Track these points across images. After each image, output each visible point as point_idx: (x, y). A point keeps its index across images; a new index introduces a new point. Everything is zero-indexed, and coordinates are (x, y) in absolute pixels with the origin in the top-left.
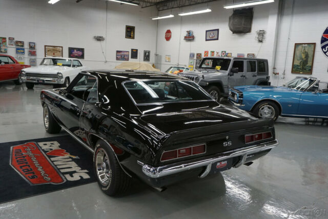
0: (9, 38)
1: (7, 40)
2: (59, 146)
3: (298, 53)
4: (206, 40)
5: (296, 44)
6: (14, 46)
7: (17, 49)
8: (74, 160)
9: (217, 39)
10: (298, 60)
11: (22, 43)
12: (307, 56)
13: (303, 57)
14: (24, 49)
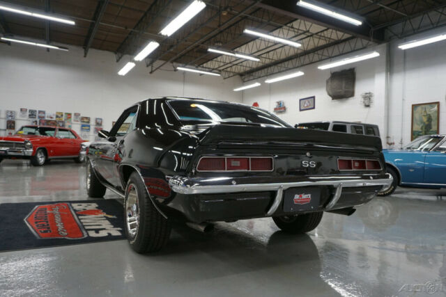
0: (75, 114)
1: (73, 116)
2: (97, 208)
3: (417, 116)
4: (301, 110)
5: (413, 106)
6: (79, 123)
7: (83, 126)
8: (108, 219)
9: (314, 108)
10: (417, 124)
11: (88, 119)
12: (430, 119)
13: (425, 119)
14: (89, 126)
